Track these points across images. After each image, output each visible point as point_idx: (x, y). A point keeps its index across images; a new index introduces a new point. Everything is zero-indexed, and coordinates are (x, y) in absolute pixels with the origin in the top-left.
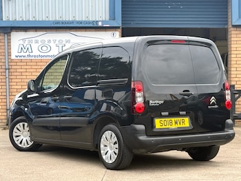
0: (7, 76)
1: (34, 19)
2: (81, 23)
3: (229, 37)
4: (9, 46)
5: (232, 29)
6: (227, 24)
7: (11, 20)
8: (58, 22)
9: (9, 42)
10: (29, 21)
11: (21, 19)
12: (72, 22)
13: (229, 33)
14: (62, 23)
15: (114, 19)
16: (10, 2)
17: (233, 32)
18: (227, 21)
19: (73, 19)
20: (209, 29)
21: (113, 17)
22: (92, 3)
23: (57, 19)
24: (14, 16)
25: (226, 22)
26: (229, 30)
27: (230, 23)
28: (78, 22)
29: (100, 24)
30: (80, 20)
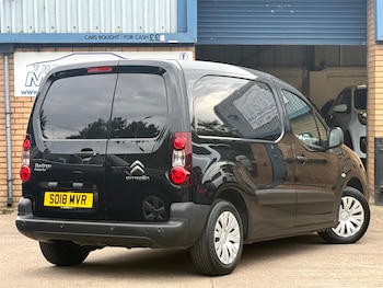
0: (8, 125)
1: (52, 31)
2: (131, 37)
3: (370, 60)
4: (11, 75)
5: (376, 47)
6: (365, 39)
7: (14, 32)
8: (93, 36)
9: (11, 69)
10: (44, 34)
11: (30, 31)
12: (117, 36)
13: (370, 54)
14: (100, 37)
15: (186, 31)
16: (13, 4)
17: (377, 52)
18: (366, 34)
19: (118, 31)
20: (313, 47)
21: (183, 28)
22: (148, 5)
23: (92, 31)
24: (19, 25)
25: (365, 37)
26: (370, 49)
27: (371, 38)
28: (125, 36)
29: (162, 39)
30: (129, 32)
